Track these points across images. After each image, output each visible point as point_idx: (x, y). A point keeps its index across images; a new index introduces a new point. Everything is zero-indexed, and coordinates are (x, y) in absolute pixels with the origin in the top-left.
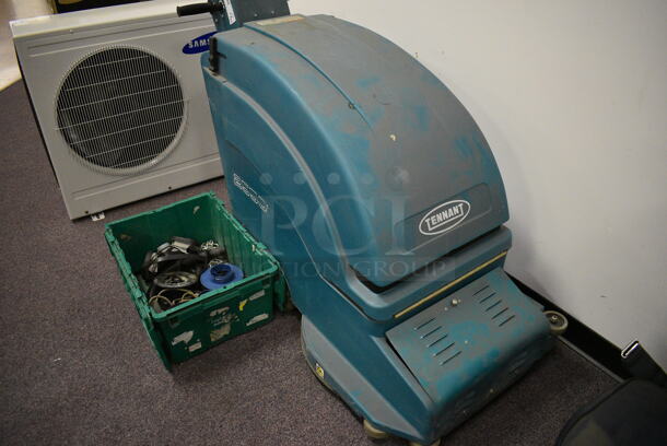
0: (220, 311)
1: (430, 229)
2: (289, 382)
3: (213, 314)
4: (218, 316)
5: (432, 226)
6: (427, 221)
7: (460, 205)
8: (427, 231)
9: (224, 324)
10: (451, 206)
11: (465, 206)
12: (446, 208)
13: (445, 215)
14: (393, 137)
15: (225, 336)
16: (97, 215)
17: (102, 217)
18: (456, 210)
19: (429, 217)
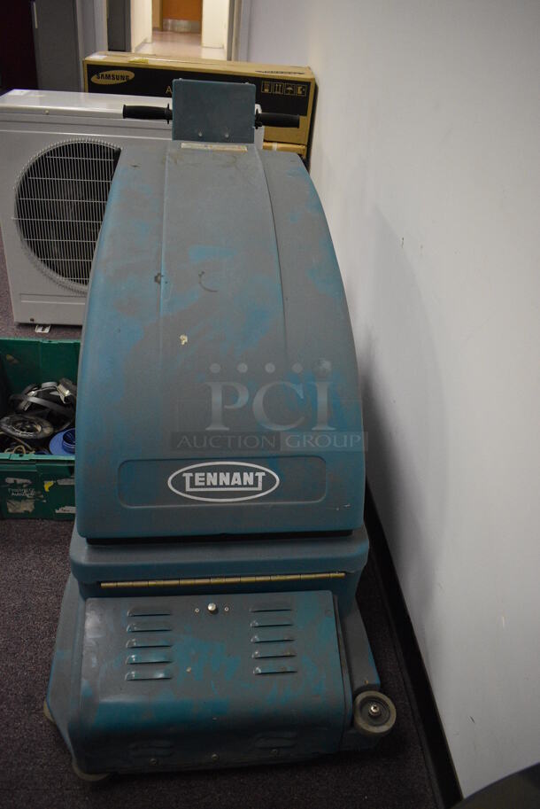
0: (19, 481)
1: (188, 489)
2: (43, 600)
3: (10, 480)
4: (15, 485)
5: (192, 485)
6: (188, 476)
7: (260, 475)
8: (182, 488)
9: (25, 498)
10: (242, 470)
11: (268, 481)
12: (231, 470)
13: (225, 478)
14: (184, 339)
15: (27, 512)
16: (44, 326)
17: (47, 330)
18: (249, 478)
19: (194, 471)
